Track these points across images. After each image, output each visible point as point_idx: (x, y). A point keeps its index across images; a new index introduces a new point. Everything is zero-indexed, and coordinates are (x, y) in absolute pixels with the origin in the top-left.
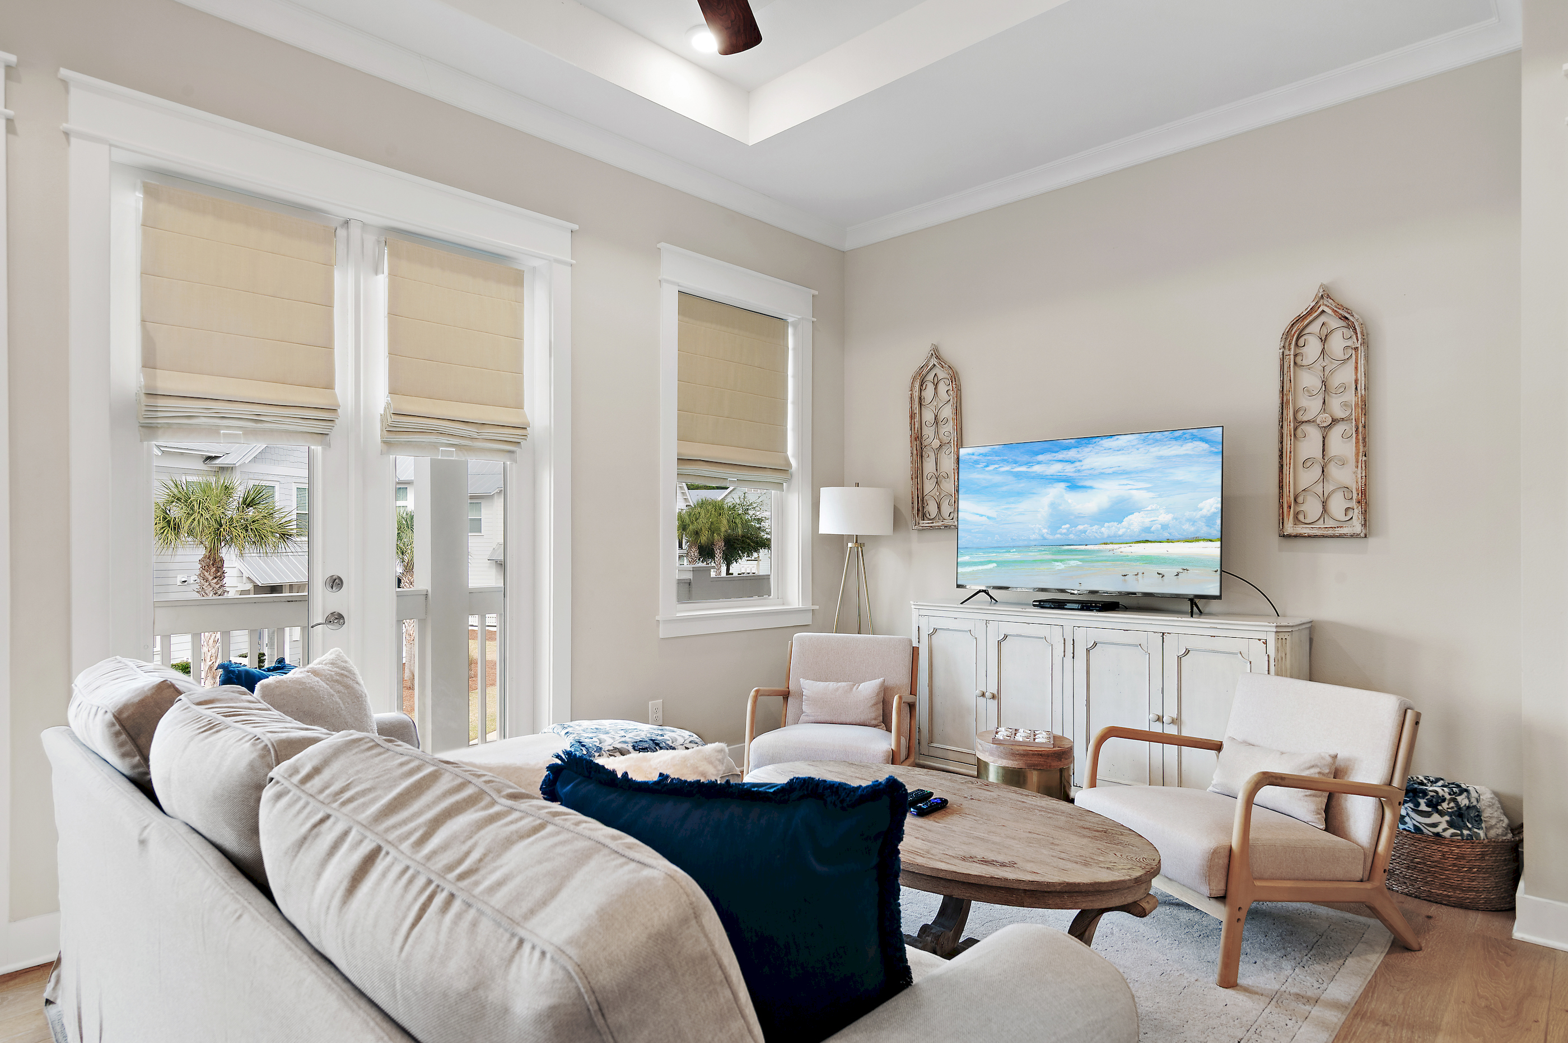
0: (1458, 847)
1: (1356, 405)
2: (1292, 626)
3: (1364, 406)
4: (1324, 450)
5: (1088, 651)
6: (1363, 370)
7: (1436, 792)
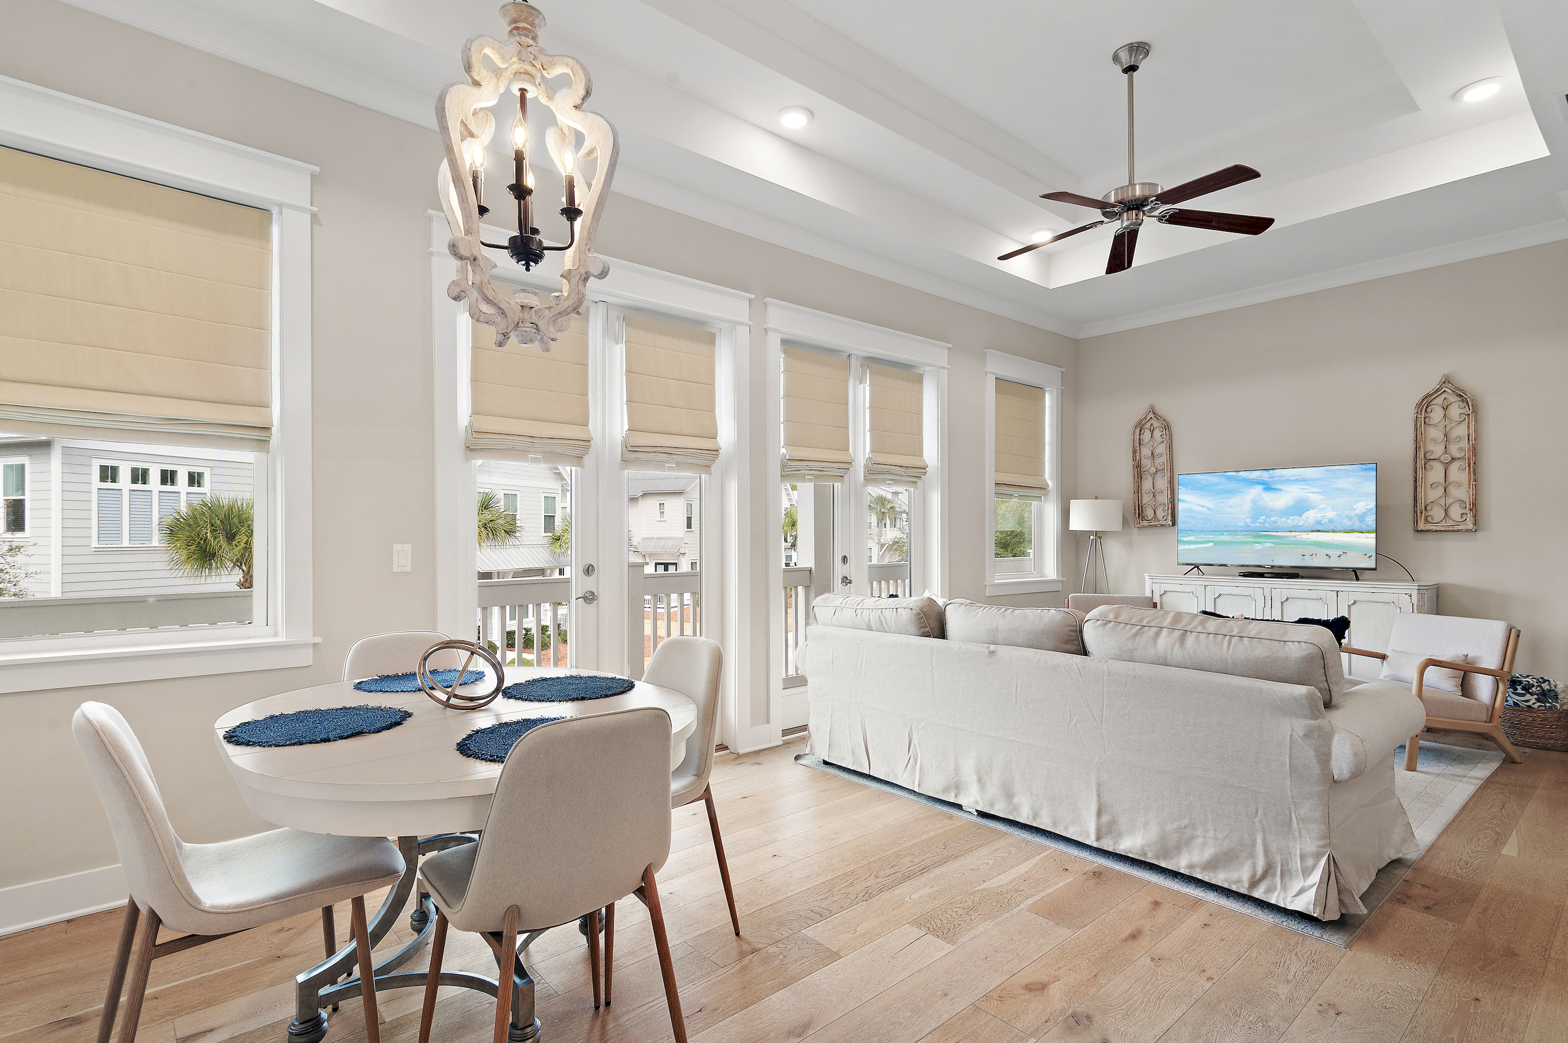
0: (1543, 714)
1: (1469, 449)
2: (1428, 586)
3: (1475, 450)
4: (1445, 478)
5: (1282, 603)
6: (1473, 428)
7: (1528, 682)
